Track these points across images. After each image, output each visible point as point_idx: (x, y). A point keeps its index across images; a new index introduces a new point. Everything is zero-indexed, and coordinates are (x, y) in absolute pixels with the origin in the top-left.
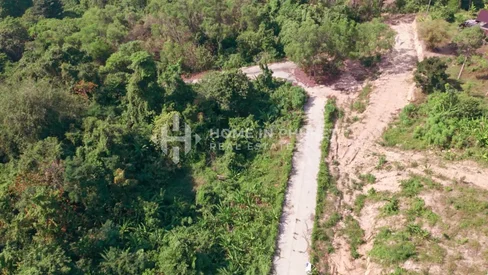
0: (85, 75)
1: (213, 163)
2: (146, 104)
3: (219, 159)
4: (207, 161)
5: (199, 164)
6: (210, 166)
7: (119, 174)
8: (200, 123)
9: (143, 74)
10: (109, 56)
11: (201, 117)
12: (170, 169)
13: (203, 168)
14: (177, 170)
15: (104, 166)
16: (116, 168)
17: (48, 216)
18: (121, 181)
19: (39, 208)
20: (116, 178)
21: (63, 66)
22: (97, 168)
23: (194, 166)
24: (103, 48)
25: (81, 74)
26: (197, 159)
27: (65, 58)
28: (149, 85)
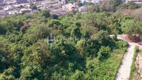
0: (60, 28)
1: (94, 59)
2: (76, 37)
3: (96, 58)
4: (92, 58)
5: (89, 58)
6: (92, 59)
7: (63, 52)
8: (91, 46)
9: (77, 27)
10: (68, 28)
11: (92, 43)
12: (79, 57)
13: (90, 59)
14: (81, 58)
15: (59, 49)
16: (63, 50)
17: (39, 56)
18: (63, 54)
19: (37, 52)
20: (62, 52)
21: (54, 25)
22: (57, 49)
23: (87, 58)
24: (67, 25)
25: (59, 28)
26: (88, 56)
27: (55, 23)
28: (78, 31)
